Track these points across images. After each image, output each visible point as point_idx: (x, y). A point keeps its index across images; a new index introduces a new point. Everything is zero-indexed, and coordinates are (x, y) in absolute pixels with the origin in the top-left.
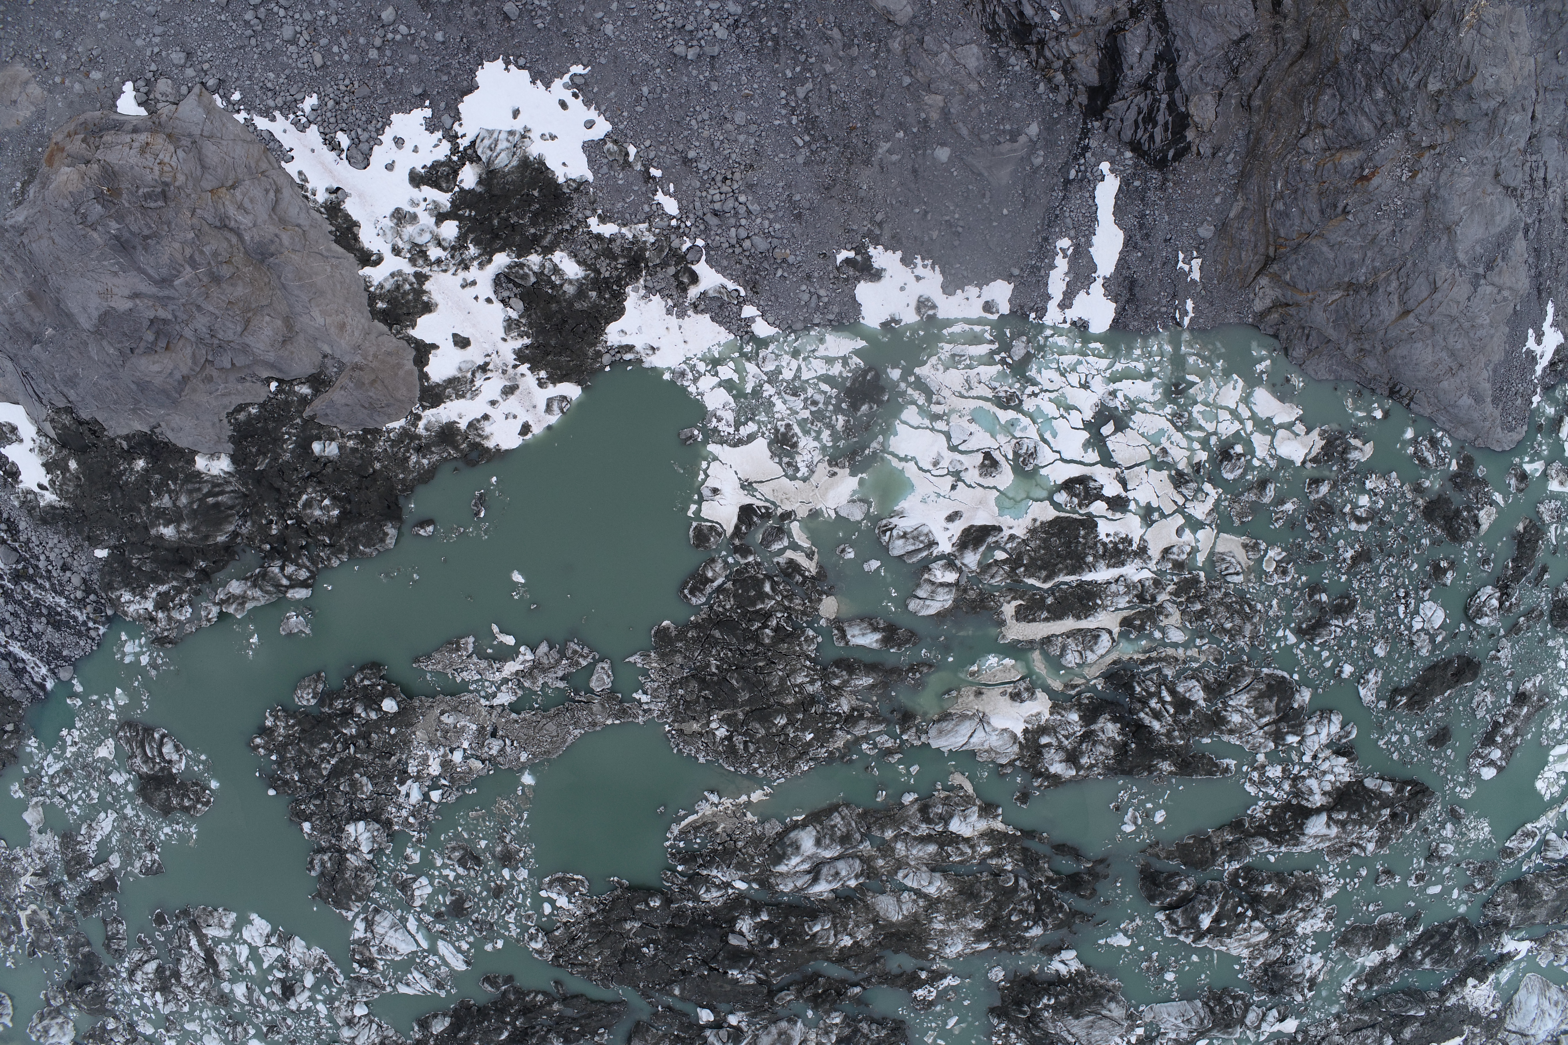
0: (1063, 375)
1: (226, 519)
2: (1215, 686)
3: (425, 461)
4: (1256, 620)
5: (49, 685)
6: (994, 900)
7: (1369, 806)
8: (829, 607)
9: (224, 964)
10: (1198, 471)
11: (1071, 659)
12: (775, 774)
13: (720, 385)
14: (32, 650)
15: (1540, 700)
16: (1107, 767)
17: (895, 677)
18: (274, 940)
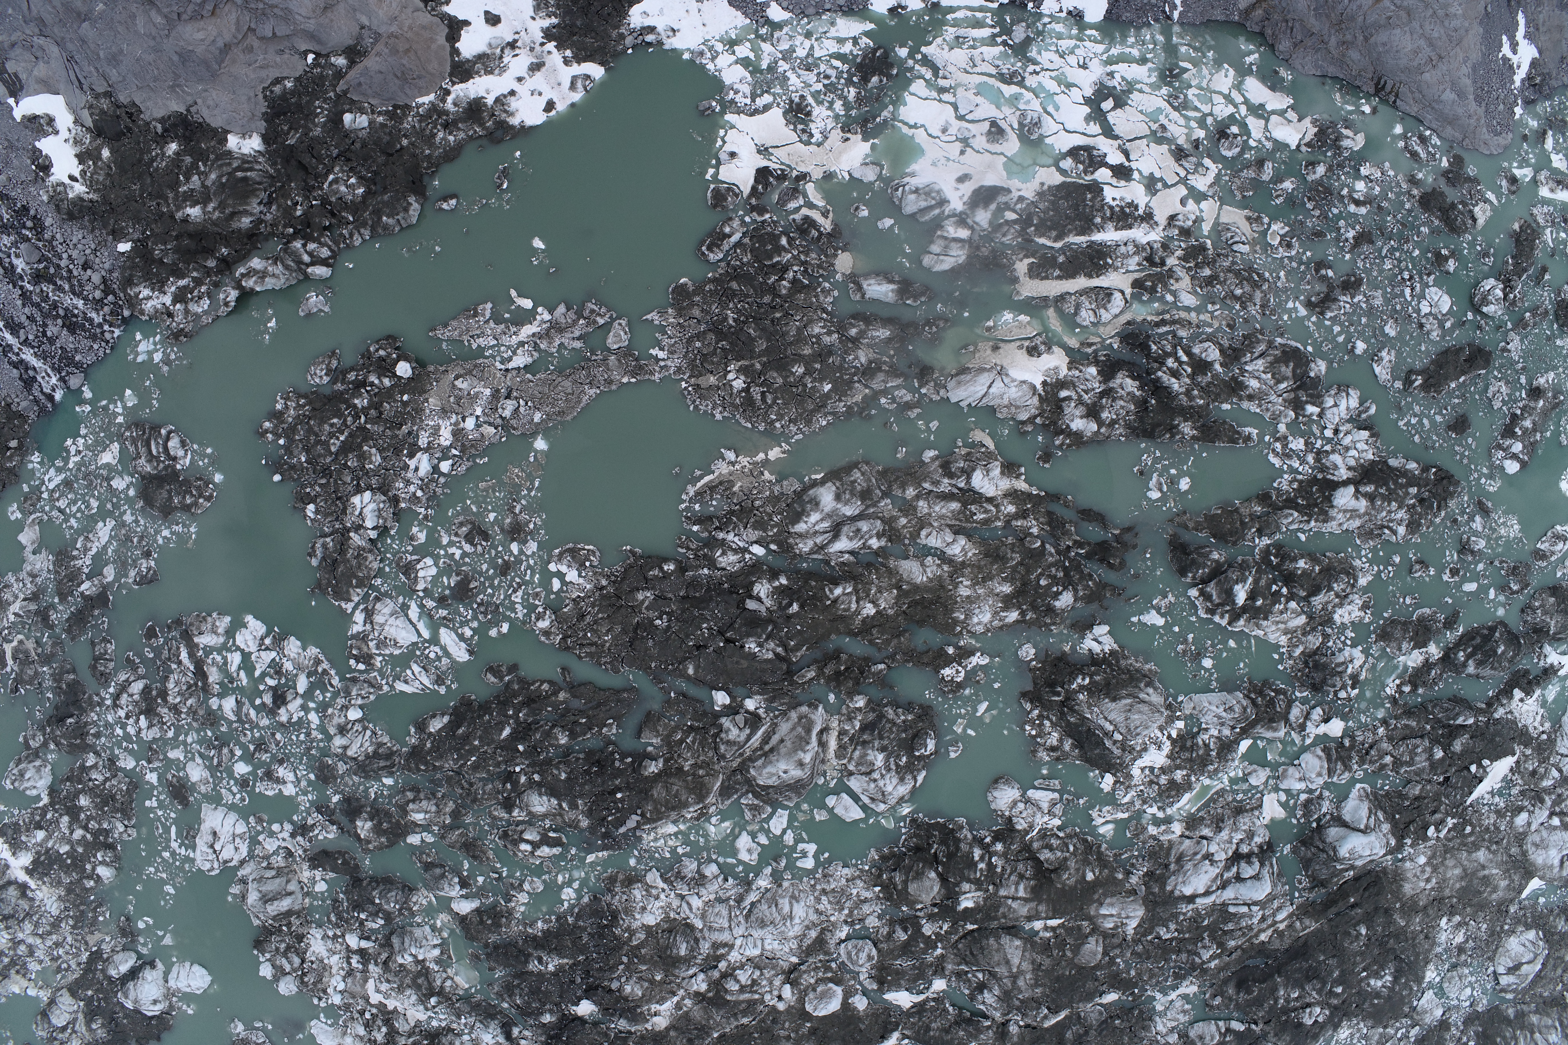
0: (1062, 56)
1: (253, 193)
2: (1230, 352)
3: (451, 138)
4: (1265, 287)
5: (58, 396)
6: (1021, 563)
7: (1396, 483)
8: (844, 262)
9: (214, 676)
10: (1197, 147)
11: (1086, 316)
12: (793, 428)
13: (736, 62)
14: (43, 356)
15: (1555, 397)
16: (1128, 426)
17: (911, 330)
18: (268, 641)
